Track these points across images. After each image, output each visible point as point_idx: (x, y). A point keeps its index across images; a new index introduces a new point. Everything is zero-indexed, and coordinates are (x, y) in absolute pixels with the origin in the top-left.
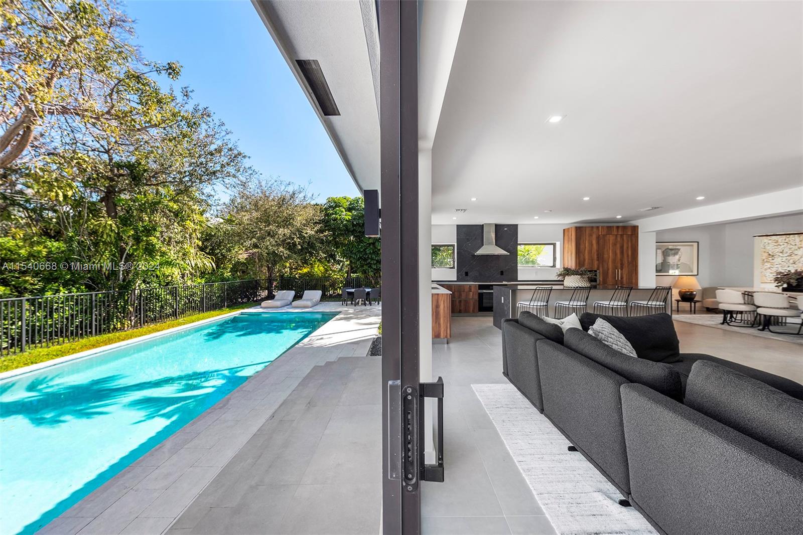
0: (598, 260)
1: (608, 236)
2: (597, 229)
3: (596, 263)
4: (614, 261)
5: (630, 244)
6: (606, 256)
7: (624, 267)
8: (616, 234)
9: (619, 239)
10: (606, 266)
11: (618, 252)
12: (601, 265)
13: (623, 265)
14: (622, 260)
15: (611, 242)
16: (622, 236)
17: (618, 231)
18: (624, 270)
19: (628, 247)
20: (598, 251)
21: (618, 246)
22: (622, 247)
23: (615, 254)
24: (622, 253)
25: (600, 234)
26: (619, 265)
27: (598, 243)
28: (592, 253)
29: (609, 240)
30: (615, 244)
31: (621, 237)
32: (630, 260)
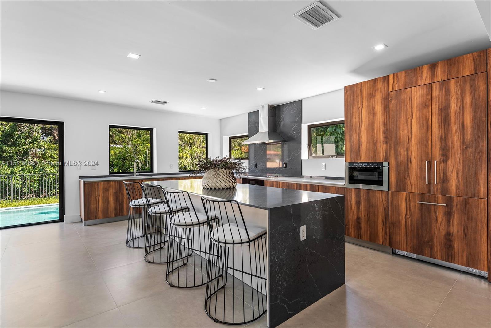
0: (386, 143)
1: (408, 90)
2: (384, 81)
3: (382, 149)
4: (424, 142)
5: (468, 100)
6: (403, 133)
7: (451, 154)
8: (428, 81)
9: (436, 92)
10: (402, 153)
11: (435, 121)
12: (392, 152)
13: (448, 150)
14: (444, 139)
15: (415, 103)
16: (444, 84)
17: (433, 75)
18: (450, 162)
19: (462, 108)
20: (386, 124)
21: (435, 107)
22: (445, 110)
23: (426, 126)
24: (445, 122)
25: (391, 89)
26: (437, 152)
27: (386, 109)
28: (373, 129)
29: (411, 99)
30: (425, 105)
31: (441, 89)
32: (468, 136)
